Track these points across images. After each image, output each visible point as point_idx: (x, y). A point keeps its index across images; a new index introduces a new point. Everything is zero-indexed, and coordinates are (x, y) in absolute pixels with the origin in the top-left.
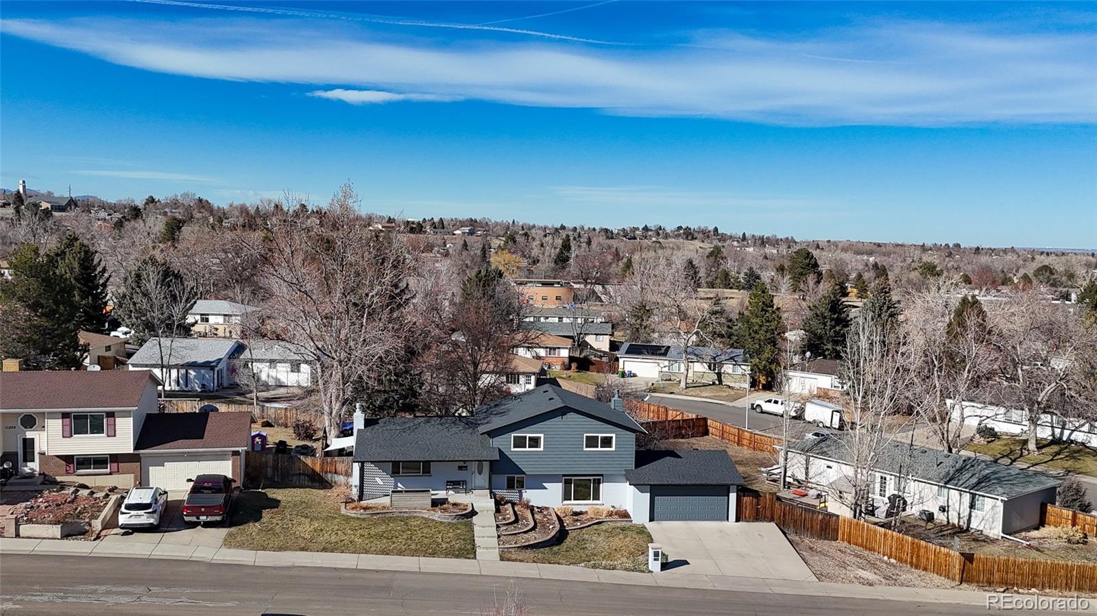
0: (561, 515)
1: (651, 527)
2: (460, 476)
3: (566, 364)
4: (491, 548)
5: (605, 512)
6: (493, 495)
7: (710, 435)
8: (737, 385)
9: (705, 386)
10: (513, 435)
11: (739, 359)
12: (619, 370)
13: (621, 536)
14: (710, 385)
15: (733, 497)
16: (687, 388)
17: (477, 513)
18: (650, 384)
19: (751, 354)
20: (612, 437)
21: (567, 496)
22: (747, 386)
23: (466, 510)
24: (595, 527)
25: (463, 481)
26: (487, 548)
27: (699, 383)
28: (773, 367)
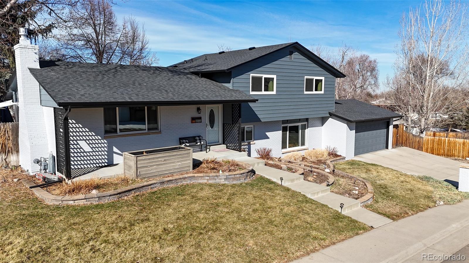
2: (192, 130)
10: (251, 75)
15: (391, 128)
20: (322, 81)
25: (199, 137)
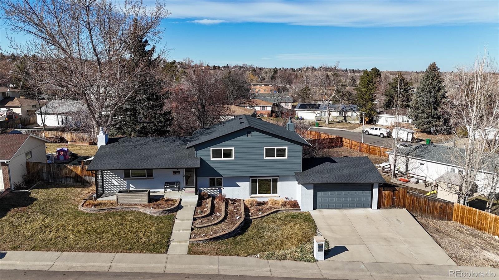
0: (249, 206)
1: (315, 214)
2: (174, 178)
3: (270, 114)
4: (182, 241)
5: (281, 203)
6: (198, 192)
7: (344, 146)
8: (353, 122)
9: (338, 122)
10: (211, 148)
11: (355, 109)
12: (296, 116)
13: (292, 224)
14: (340, 122)
15: (376, 191)
16: (329, 124)
17: (183, 207)
18: (311, 122)
19: (360, 107)
20: (285, 149)
21: (253, 191)
22: (359, 122)
23: (173, 205)
24: (273, 215)
25: (177, 182)
26: (180, 242)
27: (335, 121)
28: (372, 112)
